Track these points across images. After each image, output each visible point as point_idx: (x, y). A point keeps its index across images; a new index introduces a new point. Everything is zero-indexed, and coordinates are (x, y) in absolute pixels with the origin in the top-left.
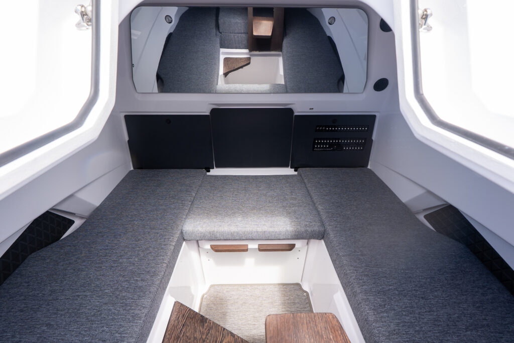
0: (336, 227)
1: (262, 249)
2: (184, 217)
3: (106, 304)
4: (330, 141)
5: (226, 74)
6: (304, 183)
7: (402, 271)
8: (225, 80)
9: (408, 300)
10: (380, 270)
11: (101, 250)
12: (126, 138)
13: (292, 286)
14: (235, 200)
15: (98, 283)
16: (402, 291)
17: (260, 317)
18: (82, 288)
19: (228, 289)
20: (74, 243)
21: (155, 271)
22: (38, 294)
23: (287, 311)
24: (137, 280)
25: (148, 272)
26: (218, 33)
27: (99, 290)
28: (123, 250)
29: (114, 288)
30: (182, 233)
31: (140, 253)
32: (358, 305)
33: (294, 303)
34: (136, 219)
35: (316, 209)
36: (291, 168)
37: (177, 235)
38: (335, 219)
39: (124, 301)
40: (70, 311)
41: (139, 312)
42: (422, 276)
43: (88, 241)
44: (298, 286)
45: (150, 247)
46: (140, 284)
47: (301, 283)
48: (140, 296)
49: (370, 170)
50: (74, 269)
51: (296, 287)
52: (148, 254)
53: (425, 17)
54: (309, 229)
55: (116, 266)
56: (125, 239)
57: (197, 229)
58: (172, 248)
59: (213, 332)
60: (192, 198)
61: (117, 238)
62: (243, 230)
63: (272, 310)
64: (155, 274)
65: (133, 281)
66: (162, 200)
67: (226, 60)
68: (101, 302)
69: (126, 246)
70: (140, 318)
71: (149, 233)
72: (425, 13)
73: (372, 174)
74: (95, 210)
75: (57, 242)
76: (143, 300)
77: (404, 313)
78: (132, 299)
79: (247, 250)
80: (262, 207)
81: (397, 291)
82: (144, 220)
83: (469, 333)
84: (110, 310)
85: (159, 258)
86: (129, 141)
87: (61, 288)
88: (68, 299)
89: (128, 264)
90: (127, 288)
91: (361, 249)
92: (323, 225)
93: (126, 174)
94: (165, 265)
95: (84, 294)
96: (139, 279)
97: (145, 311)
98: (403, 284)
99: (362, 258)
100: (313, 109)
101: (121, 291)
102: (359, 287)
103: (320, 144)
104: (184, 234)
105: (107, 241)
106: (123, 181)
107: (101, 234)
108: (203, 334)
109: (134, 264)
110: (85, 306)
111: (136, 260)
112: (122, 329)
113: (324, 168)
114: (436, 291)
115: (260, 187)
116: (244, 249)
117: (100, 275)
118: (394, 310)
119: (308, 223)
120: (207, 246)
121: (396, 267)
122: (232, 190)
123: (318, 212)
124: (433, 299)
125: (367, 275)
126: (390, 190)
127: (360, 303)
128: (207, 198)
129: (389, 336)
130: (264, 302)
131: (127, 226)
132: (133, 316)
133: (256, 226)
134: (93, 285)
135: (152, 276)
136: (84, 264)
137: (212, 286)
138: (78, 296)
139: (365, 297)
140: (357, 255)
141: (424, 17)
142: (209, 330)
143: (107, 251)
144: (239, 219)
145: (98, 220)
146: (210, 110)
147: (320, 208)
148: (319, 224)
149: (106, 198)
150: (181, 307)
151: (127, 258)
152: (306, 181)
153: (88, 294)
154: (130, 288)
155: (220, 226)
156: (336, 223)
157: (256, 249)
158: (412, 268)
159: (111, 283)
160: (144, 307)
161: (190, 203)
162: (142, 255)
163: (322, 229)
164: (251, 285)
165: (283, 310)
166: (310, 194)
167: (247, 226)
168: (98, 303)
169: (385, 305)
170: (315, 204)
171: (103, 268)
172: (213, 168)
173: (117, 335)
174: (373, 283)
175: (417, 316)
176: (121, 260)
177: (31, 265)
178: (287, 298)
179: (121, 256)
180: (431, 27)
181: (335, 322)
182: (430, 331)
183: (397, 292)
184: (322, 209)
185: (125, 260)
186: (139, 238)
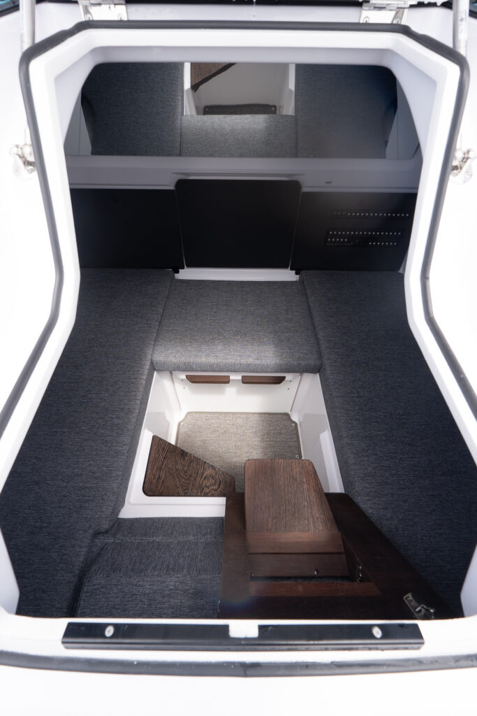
0: (335, 362)
1: (246, 381)
2: (153, 343)
3: (86, 440)
4: (350, 233)
5: (195, 87)
6: (306, 294)
7: (398, 417)
8: (193, 96)
10: (374, 414)
13: (280, 416)
14: (214, 320)
21: (129, 409)
24: (112, 417)
25: (122, 409)
29: (90, 425)
30: (152, 363)
31: (109, 387)
33: (280, 434)
34: (95, 345)
35: (316, 336)
36: (291, 269)
37: (147, 367)
38: (336, 351)
39: (104, 438)
40: (53, 446)
41: (121, 449)
42: (417, 422)
44: (287, 415)
45: (119, 381)
46: (116, 421)
47: (290, 413)
48: (118, 434)
51: (284, 417)
52: (117, 389)
54: (303, 363)
56: (88, 371)
57: (169, 360)
58: (144, 382)
59: (194, 465)
60: (160, 317)
62: (224, 361)
64: (130, 411)
65: (108, 419)
66: (121, 317)
68: (81, 439)
69: (92, 379)
70: (123, 454)
71: (114, 363)
76: (123, 438)
77: (385, 458)
78: (111, 436)
79: (228, 382)
80: (248, 332)
82: (104, 346)
83: (443, 478)
84: (92, 446)
85: (131, 394)
89: (99, 400)
90: (104, 425)
91: (359, 390)
92: (320, 357)
94: (139, 402)
95: (62, 430)
96: (114, 416)
97: (127, 448)
99: (357, 400)
100: (330, 182)
101: (98, 428)
102: (346, 431)
103: (336, 236)
104: (155, 365)
108: (185, 466)
109: (105, 400)
110: (66, 441)
111: (106, 395)
112: (108, 464)
114: (427, 438)
115: (247, 301)
116: (226, 381)
117: (72, 411)
118: (376, 455)
119: (302, 355)
120: (183, 376)
121: (393, 412)
122: (210, 304)
123: (318, 340)
124: (420, 446)
125: (358, 420)
127: (343, 447)
128: (178, 317)
129: (364, 477)
130: (247, 431)
131: (86, 354)
132: (115, 452)
133: (240, 358)
134: (68, 421)
135: (127, 414)
136: (52, 398)
137: (189, 413)
138: (56, 432)
139: (350, 442)
140: (353, 397)
142: (190, 463)
143: (72, 385)
144: (219, 347)
146: (175, 183)
147: (321, 334)
148: (317, 356)
150: (160, 441)
151: (96, 393)
152: (309, 292)
153: (66, 430)
154: (107, 425)
155: (197, 356)
156: (337, 357)
157: (239, 380)
158: (410, 413)
159: (86, 420)
160: (125, 445)
161: (157, 323)
162: (112, 390)
163: (318, 363)
166: (311, 313)
167: (229, 357)
168: (78, 439)
169: (368, 450)
170: (315, 328)
171: (72, 403)
172: (183, 268)
173: (104, 468)
174: (362, 428)
175: (397, 461)
176: (90, 395)
178: (274, 428)
179: (89, 391)
181: (310, 468)
182: (405, 475)
183: (384, 438)
184: (323, 336)
185: (94, 395)
186: (104, 369)
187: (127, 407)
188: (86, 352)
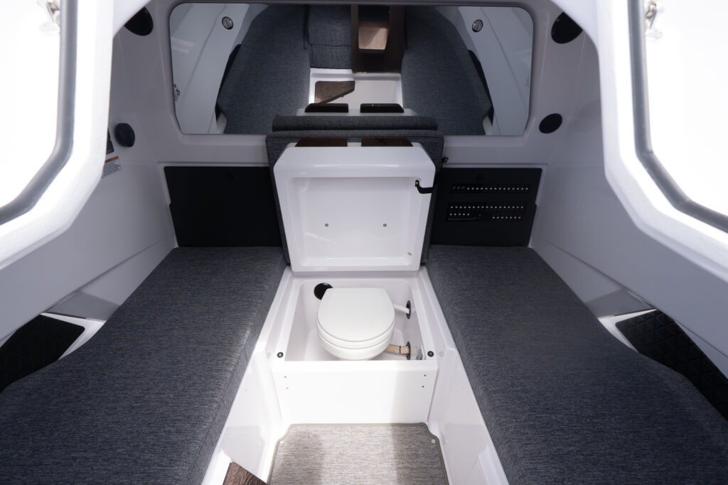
3: (117, 473)
4: (472, 207)
7: (589, 421)
9: (600, 471)
10: (553, 417)
11: (118, 378)
12: (168, 201)
13: (414, 428)
15: (107, 436)
16: (589, 455)
17: (365, 477)
18: (82, 444)
19: (316, 431)
20: (77, 366)
21: (198, 417)
22: (12, 454)
23: (406, 468)
24: (169, 432)
25: (188, 417)
26: (307, 45)
27: (108, 448)
28: (152, 380)
29: (132, 445)
31: (178, 384)
32: (520, 478)
33: (417, 456)
34: (177, 327)
38: (480, 329)
39: (146, 468)
42: (619, 429)
43: (99, 363)
44: (423, 427)
45: (195, 374)
46: (174, 438)
47: (427, 424)
48: (172, 460)
49: (532, 250)
50: (73, 412)
51: (421, 430)
52: (189, 387)
53: (652, 15)
55: (139, 407)
56: (157, 361)
61: (144, 359)
63: (382, 466)
64: (199, 421)
65: (163, 434)
66: (218, 295)
67: (318, 84)
68: (109, 470)
69: (158, 372)
71: (194, 350)
72: (652, 7)
73: (535, 258)
74: (116, 312)
75: (54, 364)
76: (176, 468)
78: (159, 465)
81: (582, 455)
82: (188, 329)
85: (207, 393)
86: (171, 206)
87: (49, 444)
88: (57, 463)
89: (158, 404)
90: (153, 445)
91: (522, 381)
93: (167, 254)
94: (216, 406)
95: (85, 454)
96: (173, 430)
98: (590, 443)
99: (524, 396)
100: (447, 159)
101: (143, 451)
102: (520, 448)
103: (457, 211)
105: (129, 363)
106: (162, 265)
107: (120, 352)
109: (167, 403)
110: (83, 476)
111: (171, 396)
113: (464, 247)
114: (645, 455)
117: (113, 422)
121: (579, 413)
124: (639, 469)
125: (532, 427)
126: (563, 284)
130: (371, 453)
131: (162, 339)
134: (100, 440)
135: (193, 425)
136: (90, 402)
137: (292, 426)
138: (74, 459)
140: (516, 391)
141: (650, 14)
143: (128, 381)
145: (119, 328)
149: (134, 293)
150: (240, 473)
151: (157, 393)
153: (91, 455)
154: (158, 445)
156: (482, 337)
158: (603, 414)
159: (129, 437)
162: (181, 388)
164: (352, 426)
165: (400, 466)
168: (104, 472)
169: (563, 480)
171: (118, 409)
174: (543, 441)
176: (147, 397)
177: (8, 403)
178: (407, 447)
179: (148, 389)
180: (661, 33)
183: (581, 457)
184: (461, 312)
185: (153, 396)
186: (179, 358)
187: (197, 413)
188: (162, 336)
